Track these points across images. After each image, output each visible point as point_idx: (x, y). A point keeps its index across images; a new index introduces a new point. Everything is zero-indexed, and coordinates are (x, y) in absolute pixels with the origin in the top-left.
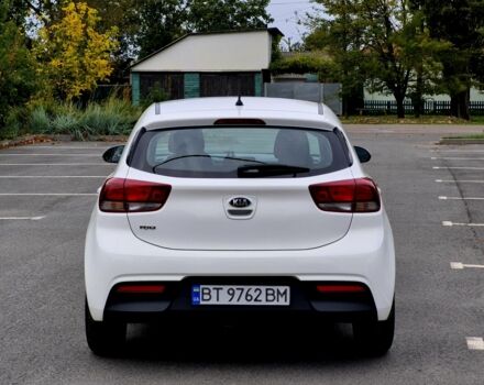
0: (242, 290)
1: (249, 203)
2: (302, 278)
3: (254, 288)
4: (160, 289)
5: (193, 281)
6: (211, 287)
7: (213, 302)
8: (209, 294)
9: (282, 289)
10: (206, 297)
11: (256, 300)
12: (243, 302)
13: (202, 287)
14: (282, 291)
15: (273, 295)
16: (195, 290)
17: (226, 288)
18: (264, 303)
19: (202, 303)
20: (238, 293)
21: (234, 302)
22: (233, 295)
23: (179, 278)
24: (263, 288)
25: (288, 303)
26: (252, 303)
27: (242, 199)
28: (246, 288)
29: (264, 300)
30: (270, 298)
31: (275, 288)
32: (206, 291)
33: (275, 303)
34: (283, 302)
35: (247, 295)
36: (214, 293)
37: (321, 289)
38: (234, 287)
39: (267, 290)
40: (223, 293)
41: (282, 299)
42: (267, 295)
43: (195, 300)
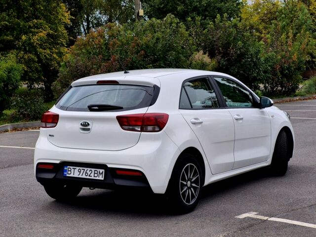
0: (84, 170)
1: (88, 124)
2: (109, 166)
3: (89, 169)
4: (51, 167)
5: (65, 164)
6: (72, 167)
7: (72, 175)
8: (70, 171)
9: (101, 171)
10: (69, 172)
11: (89, 176)
12: (84, 176)
13: (68, 167)
14: (101, 172)
15: (97, 173)
16: (65, 168)
17: (78, 168)
18: (93, 178)
19: (68, 175)
20: (82, 171)
21: (80, 176)
22: (80, 172)
23: (58, 162)
24: (93, 170)
25: (103, 179)
26: (88, 177)
27: (86, 122)
28: (86, 169)
29: (93, 176)
30: (96, 175)
31: (98, 170)
32: (69, 169)
33: (97, 178)
34: (101, 178)
35: (86, 173)
36: (73, 170)
37: (118, 172)
38: (81, 168)
39: (95, 171)
40: (76, 171)
41: (101, 176)
42: (95, 173)
43: (65, 173)
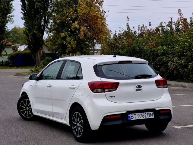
0: (141, 114)
1: (141, 86)
2: (157, 109)
3: (144, 113)
4: (119, 116)
5: (129, 112)
6: (133, 114)
7: (134, 119)
8: (133, 116)
9: (152, 113)
10: (132, 118)
11: (145, 117)
12: (142, 118)
13: (130, 114)
14: (151, 114)
15: (149, 115)
16: (129, 116)
17: (137, 114)
18: (147, 118)
19: (131, 119)
20: (140, 115)
21: (140, 118)
22: (139, 116)
23: (125, 112)
24: (147, 113)
25: (153, 117)
26: (144, 118)
27: (140, 85)
28: (142, 113)
29: (147, 117)
30: (149, 116)
31: (150, 113)
32: (132, 116)
33: (150, 117)
34: (152, 117)
35: (143, 116)
36: (134, 116)
37: (161, 112)
38: (139, 114)
39: (148, 113)
40: (136, 116)
41: (152, 116)
42: (148, 115)
43: (129, 119)
